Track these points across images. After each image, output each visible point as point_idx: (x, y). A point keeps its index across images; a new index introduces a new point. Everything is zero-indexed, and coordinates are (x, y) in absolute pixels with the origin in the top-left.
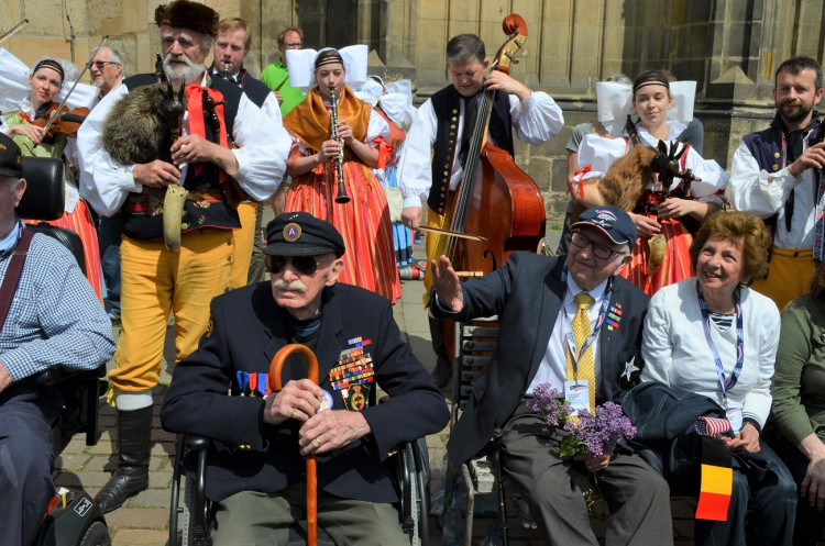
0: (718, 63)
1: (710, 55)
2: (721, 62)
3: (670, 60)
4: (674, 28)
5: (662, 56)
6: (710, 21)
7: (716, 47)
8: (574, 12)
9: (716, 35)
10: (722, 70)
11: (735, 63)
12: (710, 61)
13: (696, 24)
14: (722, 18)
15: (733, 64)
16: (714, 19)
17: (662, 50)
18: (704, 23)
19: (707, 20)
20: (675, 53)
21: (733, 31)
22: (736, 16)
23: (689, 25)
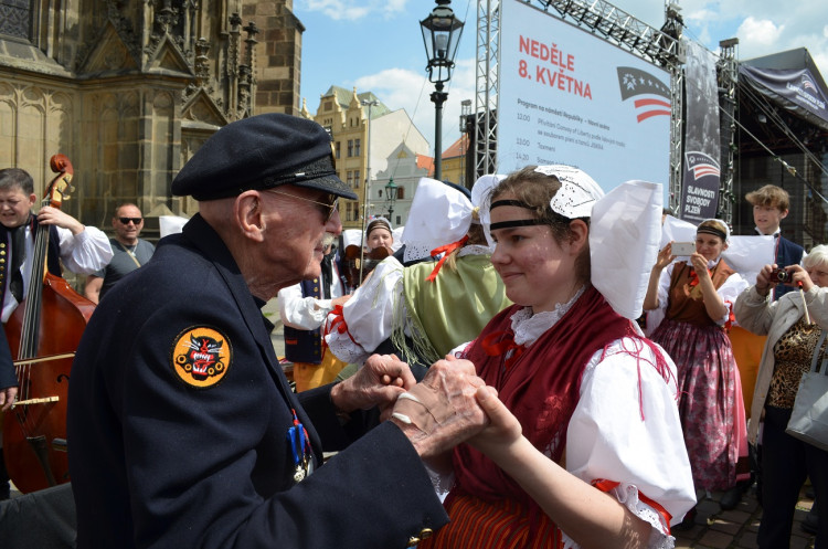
0: (148, 202)
1: (142, 194)
2: (151, 201)
3: (105, 198)
4: (107, 173)
5: (97, 194)
6: (139, 169)
7: (145, 189)
8: (16, 154)
9: (145, 179)
10: (152, 207)
11: (161, 202)
12: (142, 200)
13: (126, 170)
14: (149, 167)
15: (160, 203)
16: (142, 167)
17: (98, 190)
18: (133, 170)
19: (137, 168)
20: (109, 192)
21: (158, 177)
22: (159, 166)
23: (121, 171)
